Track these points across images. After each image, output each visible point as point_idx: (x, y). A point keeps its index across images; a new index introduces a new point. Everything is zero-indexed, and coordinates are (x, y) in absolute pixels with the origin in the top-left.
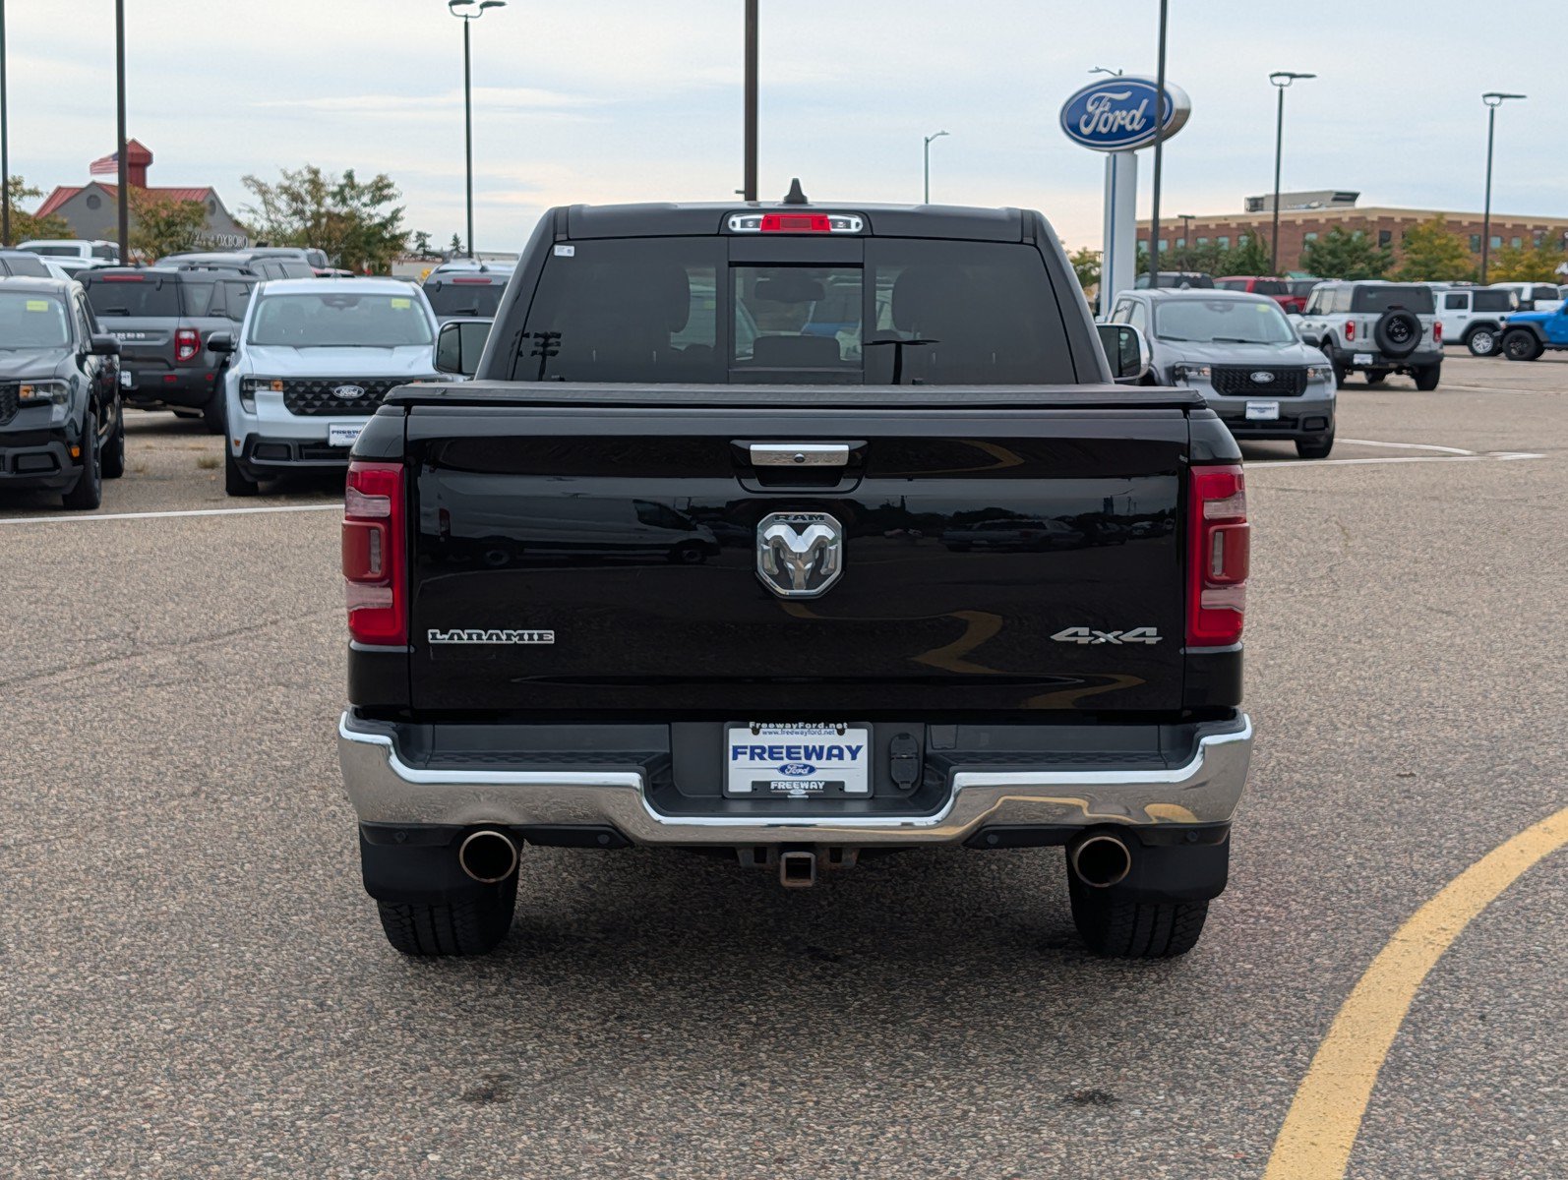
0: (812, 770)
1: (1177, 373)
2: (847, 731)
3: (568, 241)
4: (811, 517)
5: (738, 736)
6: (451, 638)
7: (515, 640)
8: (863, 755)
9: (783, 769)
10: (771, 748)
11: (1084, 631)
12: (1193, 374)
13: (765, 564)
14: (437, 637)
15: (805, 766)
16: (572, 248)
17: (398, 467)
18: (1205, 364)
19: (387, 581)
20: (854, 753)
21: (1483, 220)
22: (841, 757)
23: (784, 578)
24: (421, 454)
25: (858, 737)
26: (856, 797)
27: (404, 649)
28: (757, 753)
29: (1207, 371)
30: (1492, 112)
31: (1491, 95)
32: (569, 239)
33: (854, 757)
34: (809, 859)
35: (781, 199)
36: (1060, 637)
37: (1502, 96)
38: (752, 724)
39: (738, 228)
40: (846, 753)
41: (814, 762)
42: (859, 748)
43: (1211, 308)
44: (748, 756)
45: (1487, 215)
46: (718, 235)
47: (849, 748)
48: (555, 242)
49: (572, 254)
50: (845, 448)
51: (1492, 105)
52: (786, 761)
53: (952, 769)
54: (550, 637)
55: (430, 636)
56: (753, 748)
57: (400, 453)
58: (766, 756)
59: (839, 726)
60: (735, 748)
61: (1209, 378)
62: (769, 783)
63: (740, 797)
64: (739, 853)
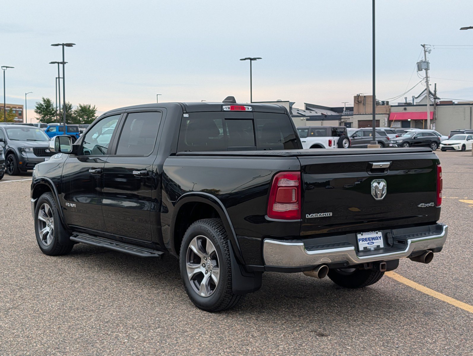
0: (373, 243)
1: (22, 150)
2: (378, 233)
3: (187, 113)
4: (381, 180)
5: (359, 236)
6: (311, 216)
7: (324, 216)
8: (382, 238)
9: (368, 243)
10: (365, 238)
11: (423, 204)
12: (27, 150)
13: (373, 193)
14: (308, 216)
15: (372, 242)
16: (188, 115)
17: (299, 173)
18: (31, 147)
19: (297, 203)
20: (380, 238)
21: (4, 105)
22: (378, 239)
23: (376, 195)
24: (304, 169)
25: (380, 234)
26: (382, 249)
27: (299, 220)
28: (363, 240)
29: (32, 150)
30: (4, 72)
31: (4, 67)
32: (187, 112)
33: (380, 239)
34: (385, 264)
35: (222, 102)
36: (419, 206)
37: (7, 67)
38: (361, 233)
39: (225, 109)
40: (379, 239)
41: (373, 241)
42: (381, 237)
43: (23, 130)
44: (361, 241)
45: (5, 104)
46: (221, 111)
47: (379, 237)
48: (184, 113)
49: (188, 116)
50: (389, 163)
51: (4, 70)
52: (369, 241)
53: (407, 239)
54: (331, 214)
55: (307, 216)
56: (362, 239)
57: (299, 169)
58: (365, 240)
59: (377, 232)
60: (359, 239)
61: (33, 151)
62: (367, 247)
63: (362, 251)
64: (364, 265)
